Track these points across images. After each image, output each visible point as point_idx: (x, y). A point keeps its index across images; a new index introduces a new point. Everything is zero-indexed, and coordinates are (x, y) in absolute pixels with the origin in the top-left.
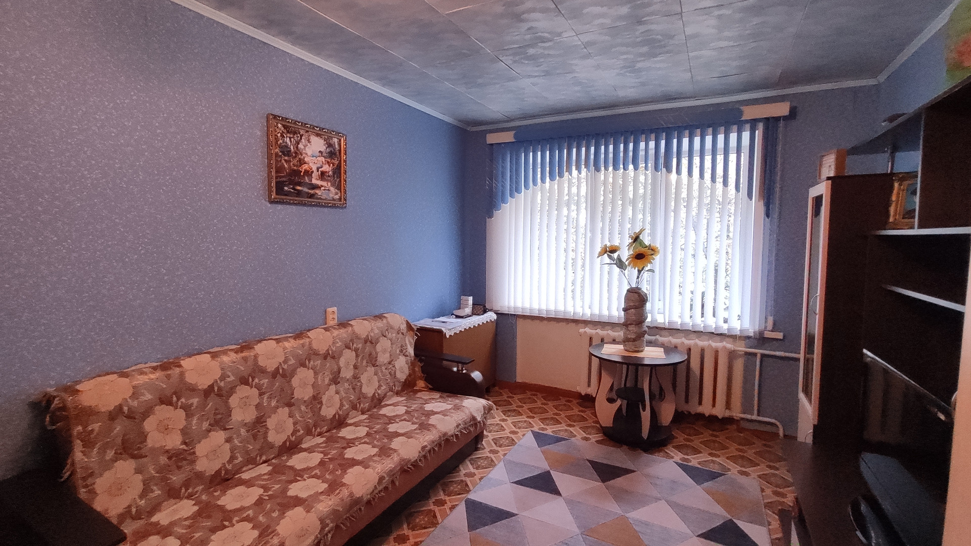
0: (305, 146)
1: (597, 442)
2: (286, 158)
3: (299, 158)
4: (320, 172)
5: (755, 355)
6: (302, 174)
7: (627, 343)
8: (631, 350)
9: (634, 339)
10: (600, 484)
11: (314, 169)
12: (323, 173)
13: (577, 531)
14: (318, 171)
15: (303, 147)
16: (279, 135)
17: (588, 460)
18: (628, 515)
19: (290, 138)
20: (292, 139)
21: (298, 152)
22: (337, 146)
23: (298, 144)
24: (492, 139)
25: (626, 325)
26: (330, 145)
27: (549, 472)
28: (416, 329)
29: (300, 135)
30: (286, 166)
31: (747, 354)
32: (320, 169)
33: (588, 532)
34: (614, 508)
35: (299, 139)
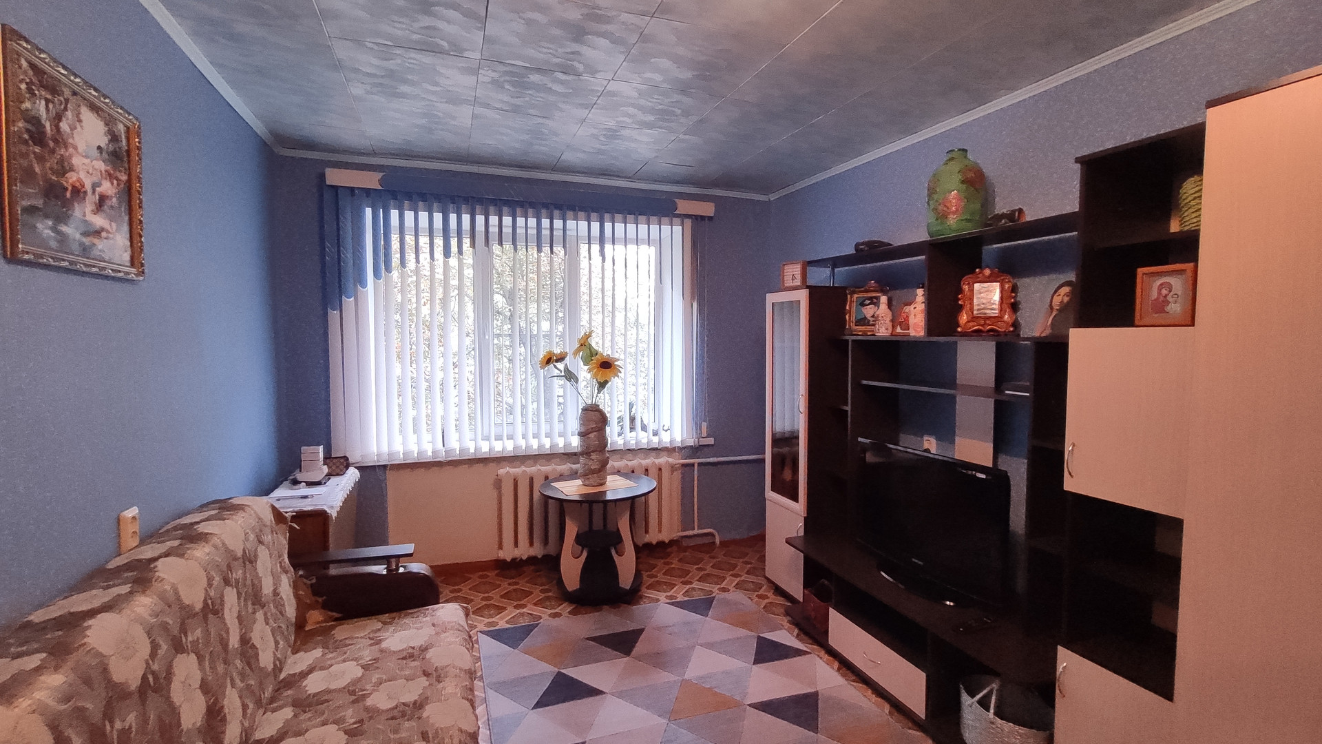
0: (73, 128)
1: (570, 613)
2: (37, 149)
3: (62, 155)
4: (97, 197)
5: (693, 465)
6: (68, 195)
7: (590, 476)
8: (595, 484)
9: (599, 469)
10: (626, 659)
11: (88, 187)
12: (103, 199)
13: (665, 721)
14: (94, 192)
15: (68, 130)
16: (23, 86)
17: (588, 639)
18: (686, 677)
19: (47, 101)
20: (51, 106)
21: (60, 140)
22: (124, 142)
23: (60, 120)
24: (335, 177)
25: (586, 452)
26: (114, 138)
27: (559, 674)
28: (289, 519)
29: (64, 99)
30: (37, 170)
31: (683, 465)
32: (97, 189)
33: (673, 715)
34: (665, 677)
35: (62, 107)
